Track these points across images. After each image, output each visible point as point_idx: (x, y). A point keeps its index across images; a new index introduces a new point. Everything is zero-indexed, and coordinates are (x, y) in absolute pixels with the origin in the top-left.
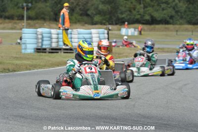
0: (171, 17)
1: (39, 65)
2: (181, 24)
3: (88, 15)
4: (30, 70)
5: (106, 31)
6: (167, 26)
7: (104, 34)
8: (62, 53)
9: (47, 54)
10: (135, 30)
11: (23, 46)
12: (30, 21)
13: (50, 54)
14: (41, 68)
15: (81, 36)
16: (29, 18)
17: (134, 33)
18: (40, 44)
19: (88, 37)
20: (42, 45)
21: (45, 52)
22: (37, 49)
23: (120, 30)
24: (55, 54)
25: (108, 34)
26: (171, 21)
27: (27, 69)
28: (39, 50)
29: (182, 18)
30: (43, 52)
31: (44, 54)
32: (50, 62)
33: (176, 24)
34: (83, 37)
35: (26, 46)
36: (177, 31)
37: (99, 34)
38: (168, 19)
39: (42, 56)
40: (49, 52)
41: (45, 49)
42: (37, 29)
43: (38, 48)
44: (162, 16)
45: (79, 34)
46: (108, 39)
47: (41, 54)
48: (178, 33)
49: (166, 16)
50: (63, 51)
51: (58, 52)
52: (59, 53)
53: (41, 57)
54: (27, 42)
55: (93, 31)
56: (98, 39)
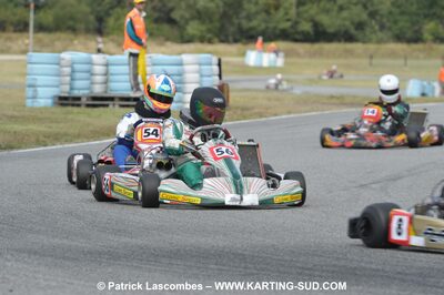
1: (66, 134)
2: (380, 42)
3: (171, 21)
4: (45, 145)
5: (215, 60)
6: (349, 46)
7: (210, 64)
8: (117, 107)
9: (83, 109)
11: (29, 92)
12: (41, 35)
13: (90, 110)
14: (71, 141)
15: (159, 69)
16: (40, 28)
17: (275, 61)
18: (67, 88)
19: (174, 72)
20: (72, 89)
21: (79, 105)
22: (61, 98)
23: (244, 54)
24: (101, 109)
25: (219, 65)
26: (359, 34)
27: (38, 143)
28: (65, 101)
29: (383, 28)
30: (73, 105)
31: (75, 109)
32: (91, 128)
33: (369, 41)
34: (163, 70)
35: (35, 91)
36: (371, 57)
37: (200, 64)
39: (72, 113)
40: (88, 106)
41: (79, 99)
42: (60, 52)
43: (63, 95)
44: (338, 22)
45: (154, 65)
46: (220, 76)
47: (70, 108)
48: (374, 61)
49: (347, 23)
50: (118, 102)
51: (107, 106)
52: (111, 106)
53: (70, 117)
54: (39, 83)
55: (186, 58)
56: (197, 75)
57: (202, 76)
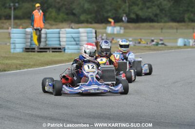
0: (156, 15)
1: (29, 64)
2: (165, 22)
3: (74, 14)
4: (20, 69)
5: (94, 31)
6: (152, 24)
7: (92, 33)
8: (51, 52)
9: (36, 53)
10: (121, 29)
11: (12, 46)
12: (17, 21)
13: (39, 54)
14: (31, 68)
15: (69, 35)
16: (16, 18)
17: (120, 31)
18: (29, 44)
19: (76, 36)
20: (31, 44)
21: (34, 52)
22: (26, 49)
23: (106, 28)
24: (44, 53)
25: (96, 33)
26: (156, 19)
27: (17, 68)
28: (28, 50)
29: (166, 16)
30: (32, 52)
31: (33, 53)
32: (40, 62)
33: (161, 22)
34: (71, 36)
35: (15, 45)
36: (162, 29)
37: (87, 33)
38: (153, 17)
39: (31, 55)
40: (38, 52)
41: (34, 49)
42: (25, 28)
43: (27, 47)
44: (147, 14)
45: (67, 33)
46: (96, 38)
47: (30, 53)
48: (163, 31)
49: (151, 15)
50: (51, 50)
51: (46, 52)
52: (48, 52)
53: (31, 57)
54: (16, 42)
55: (81, 30)
56: (86, 38)
57: (88, 38)
